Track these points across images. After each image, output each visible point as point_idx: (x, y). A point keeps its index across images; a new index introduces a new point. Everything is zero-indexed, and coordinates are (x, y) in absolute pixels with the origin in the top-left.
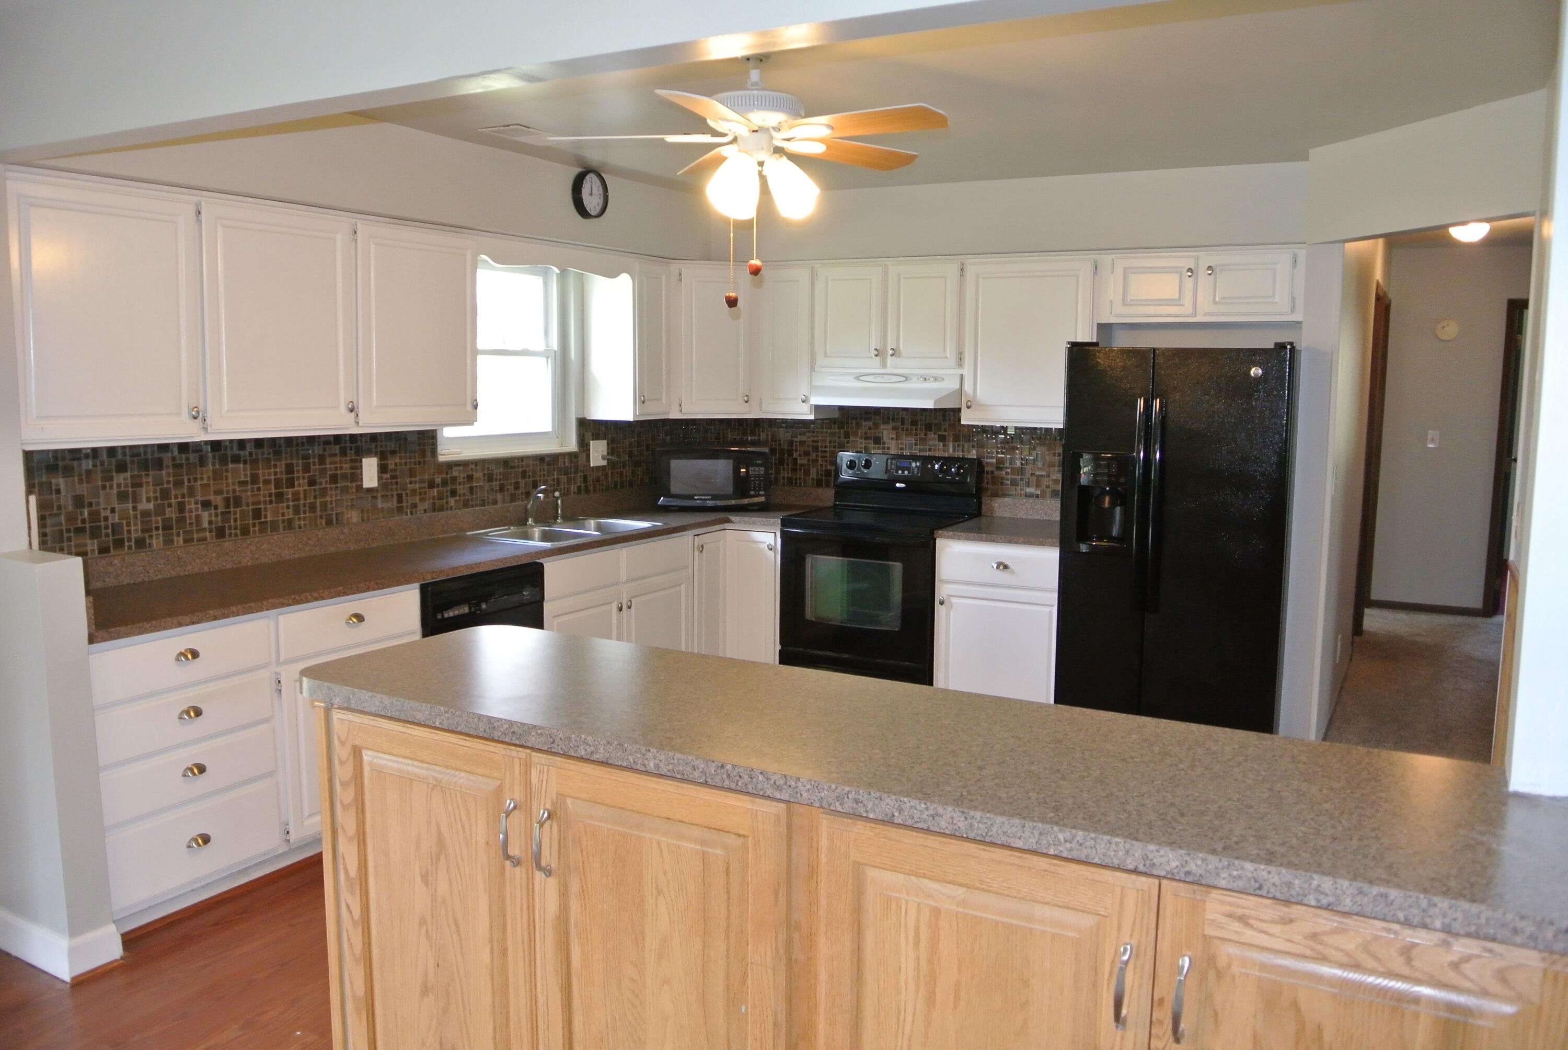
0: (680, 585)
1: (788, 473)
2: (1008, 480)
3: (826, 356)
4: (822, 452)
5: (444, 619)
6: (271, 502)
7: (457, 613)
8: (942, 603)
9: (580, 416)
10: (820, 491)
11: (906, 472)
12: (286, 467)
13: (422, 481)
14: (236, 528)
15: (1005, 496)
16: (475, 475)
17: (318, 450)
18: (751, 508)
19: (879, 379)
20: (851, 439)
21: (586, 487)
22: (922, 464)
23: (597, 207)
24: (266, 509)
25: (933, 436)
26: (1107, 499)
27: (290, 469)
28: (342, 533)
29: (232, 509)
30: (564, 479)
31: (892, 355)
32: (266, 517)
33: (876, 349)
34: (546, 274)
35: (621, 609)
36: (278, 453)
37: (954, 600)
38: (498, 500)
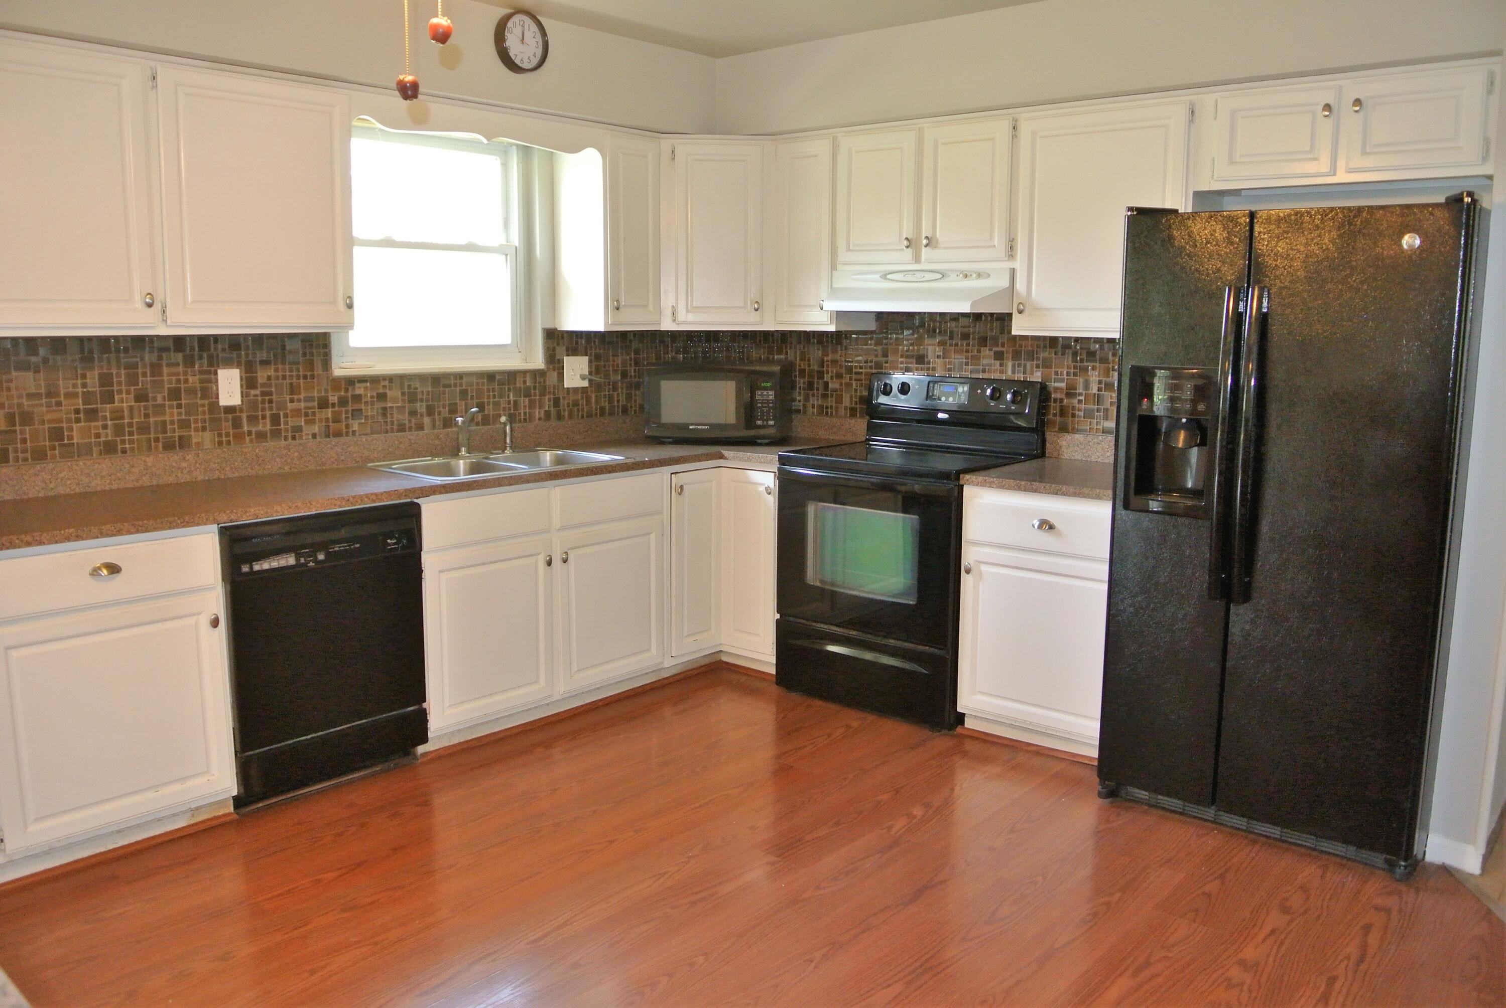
0: (650, 533)
1: (818, 400)
2: (1080, 410)
3: (849, 250)
4: (856, 373)
5: (252, 573)
6: (78, 420)
7: (275, 564)
8: (968, 571)
9: (549, 326)
10: (853, 421)
11: (951, 399)
12: (99, 378)
13: (308, 399)
14: (25, 451)
15: (1075, 431)
16: (390, 394)
17: (149, 357)
18: (759, 441)
19: (909, 277)
20: (890, 358)
21: (559, 412)
22: (971, 389)
23: (532, 58)
24: (71, 429)
25: (987, 352)
26: (1182, 435)
27: (106, 380)
28: (184, 459)
29: (18, 428)
30: (524, 401)
31: (926, 246)
32: (71, 438)
33: (907, 239)
34: (504, 152)
35: (549, 563)
36: (87, 360)
37: (984, 568)
38: (426, 425)
